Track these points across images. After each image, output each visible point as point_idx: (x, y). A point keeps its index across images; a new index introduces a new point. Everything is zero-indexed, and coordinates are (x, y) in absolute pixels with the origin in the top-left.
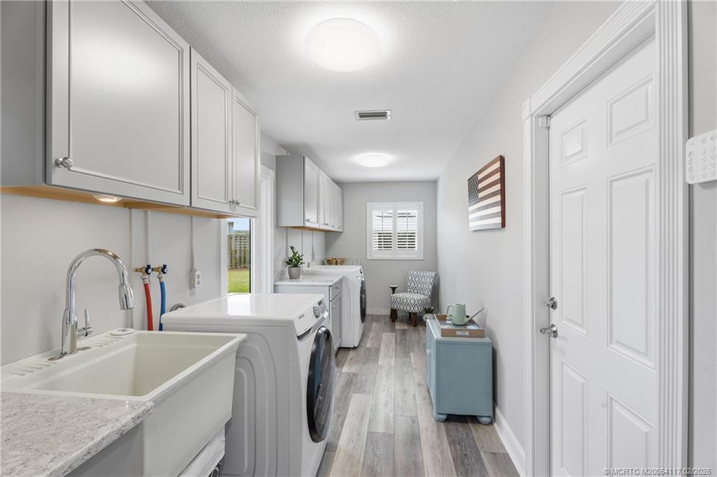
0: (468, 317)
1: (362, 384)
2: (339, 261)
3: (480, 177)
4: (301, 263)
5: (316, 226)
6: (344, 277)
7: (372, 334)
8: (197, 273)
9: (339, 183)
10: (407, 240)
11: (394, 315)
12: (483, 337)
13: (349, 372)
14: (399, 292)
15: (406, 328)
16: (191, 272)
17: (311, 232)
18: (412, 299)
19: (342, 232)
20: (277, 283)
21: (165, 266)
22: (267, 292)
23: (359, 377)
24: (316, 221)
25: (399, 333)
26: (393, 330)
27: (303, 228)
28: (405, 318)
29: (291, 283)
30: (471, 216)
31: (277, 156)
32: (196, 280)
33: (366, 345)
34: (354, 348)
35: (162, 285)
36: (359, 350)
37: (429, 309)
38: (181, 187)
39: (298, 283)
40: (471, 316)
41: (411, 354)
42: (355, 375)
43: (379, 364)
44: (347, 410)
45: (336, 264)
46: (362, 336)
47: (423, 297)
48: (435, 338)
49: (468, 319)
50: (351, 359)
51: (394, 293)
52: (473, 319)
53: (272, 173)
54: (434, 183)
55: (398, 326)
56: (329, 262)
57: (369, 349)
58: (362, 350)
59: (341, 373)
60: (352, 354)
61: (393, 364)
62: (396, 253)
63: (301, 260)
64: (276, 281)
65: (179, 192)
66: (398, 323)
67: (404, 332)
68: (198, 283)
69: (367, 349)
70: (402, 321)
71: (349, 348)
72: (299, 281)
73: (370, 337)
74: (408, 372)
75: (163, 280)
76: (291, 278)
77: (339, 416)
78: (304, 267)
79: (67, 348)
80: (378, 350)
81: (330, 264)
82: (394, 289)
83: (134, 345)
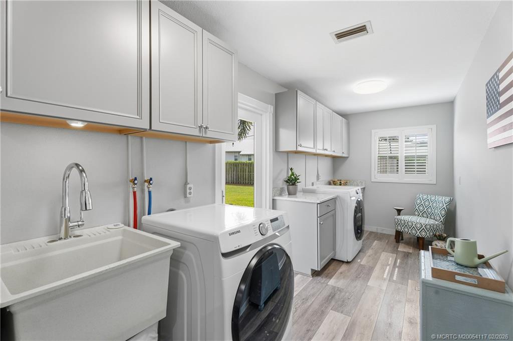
0: (481, 257)
1: (343, 301)
2: (342, 182)
3: (501, 75)
4: (298, 182)
5: (313, 151)
6: (338, 196)
7: (370, 252)
8: (188, 186)
9: (344, 115)
10: (415, 164)
11: (399, 236)
12: (503, 291)
13: (334, 285)
14: (406, 214)
15: (411, 251)
16: (185, 184)
17: (316, 157)
18: (418, 223)
19: (348, 157)
20: (276, 198)
21: (151, 179)
22: (266, 208)
23: (343, 294)
24: (313, 147)
25: (400, 255)
26: (395, 251)
27: (297, 152)
28: (412, 240)
29: (289, 199)
30: (490, 130)
31: (276, 94)
32: (188, 191)
33: (361, 261)
34: (348, 262)
35: (150, 193)
36: (352, 265)
37: (439, 236)
38: (139, 113)
39: (296, 200)
40: (487, 256)
41: (410, 281)
42: (340, 290)
43: (369, 284)
44: (319, 327)
45: (340, 185)
46: (360, 251)
47: (432, 222)
48: (423, 277)
49: (482, 260)
50: (341, 273)
51: (399, 214)
52: (490, 262)
53: (271, 108)
54: (451, 103)
55: (402, 248)
56: (335, 183)
57: (363, 267)
58: (355, 266)
59: (327, 285)
60: (344, 268)
61: (384, 288)
62: (402, 177)
63: (298, 179)
64: (275, 196)
65: (138, 117)
66: (403, 244)
67: (406, 255)
68: (190, 193)
69: (361, 265)
70: (408, 243)
71: (343, 262)
72: (296, 197)
73: (368, 254)
74: (400, 302)
75: (151, 189)
76: (289, 194)
77: (308, 331)
78: (300, 186)
79: (62, 235)
80: (371, 269)
81: (335, 184)
82: (399, 211)
83: (120, 237)
